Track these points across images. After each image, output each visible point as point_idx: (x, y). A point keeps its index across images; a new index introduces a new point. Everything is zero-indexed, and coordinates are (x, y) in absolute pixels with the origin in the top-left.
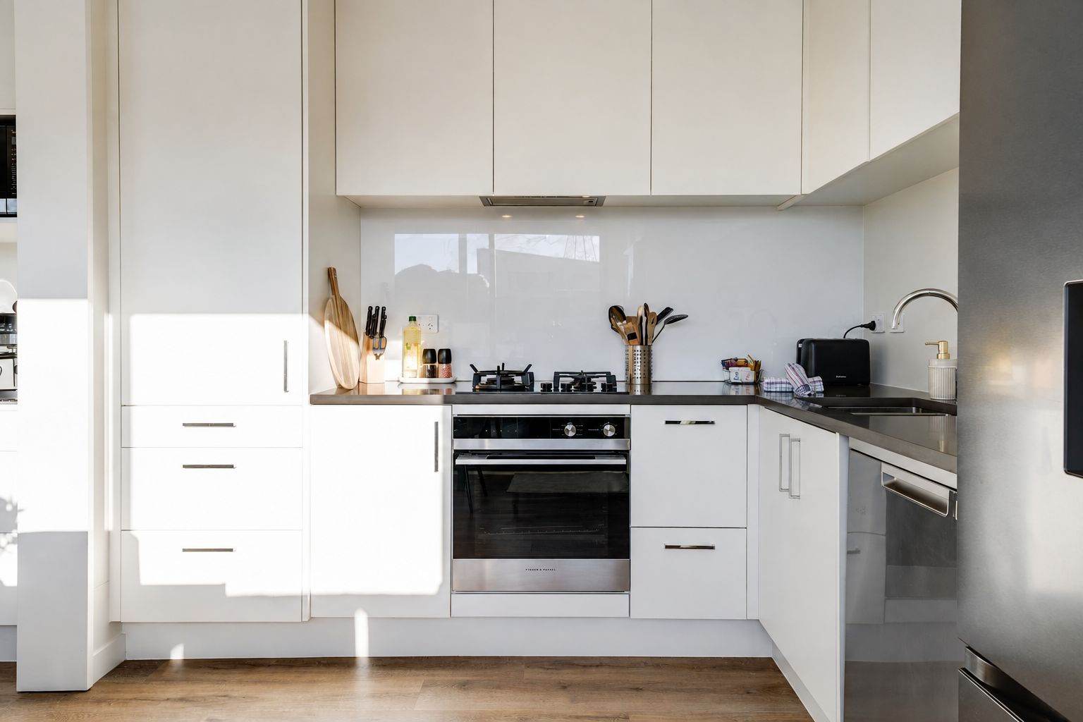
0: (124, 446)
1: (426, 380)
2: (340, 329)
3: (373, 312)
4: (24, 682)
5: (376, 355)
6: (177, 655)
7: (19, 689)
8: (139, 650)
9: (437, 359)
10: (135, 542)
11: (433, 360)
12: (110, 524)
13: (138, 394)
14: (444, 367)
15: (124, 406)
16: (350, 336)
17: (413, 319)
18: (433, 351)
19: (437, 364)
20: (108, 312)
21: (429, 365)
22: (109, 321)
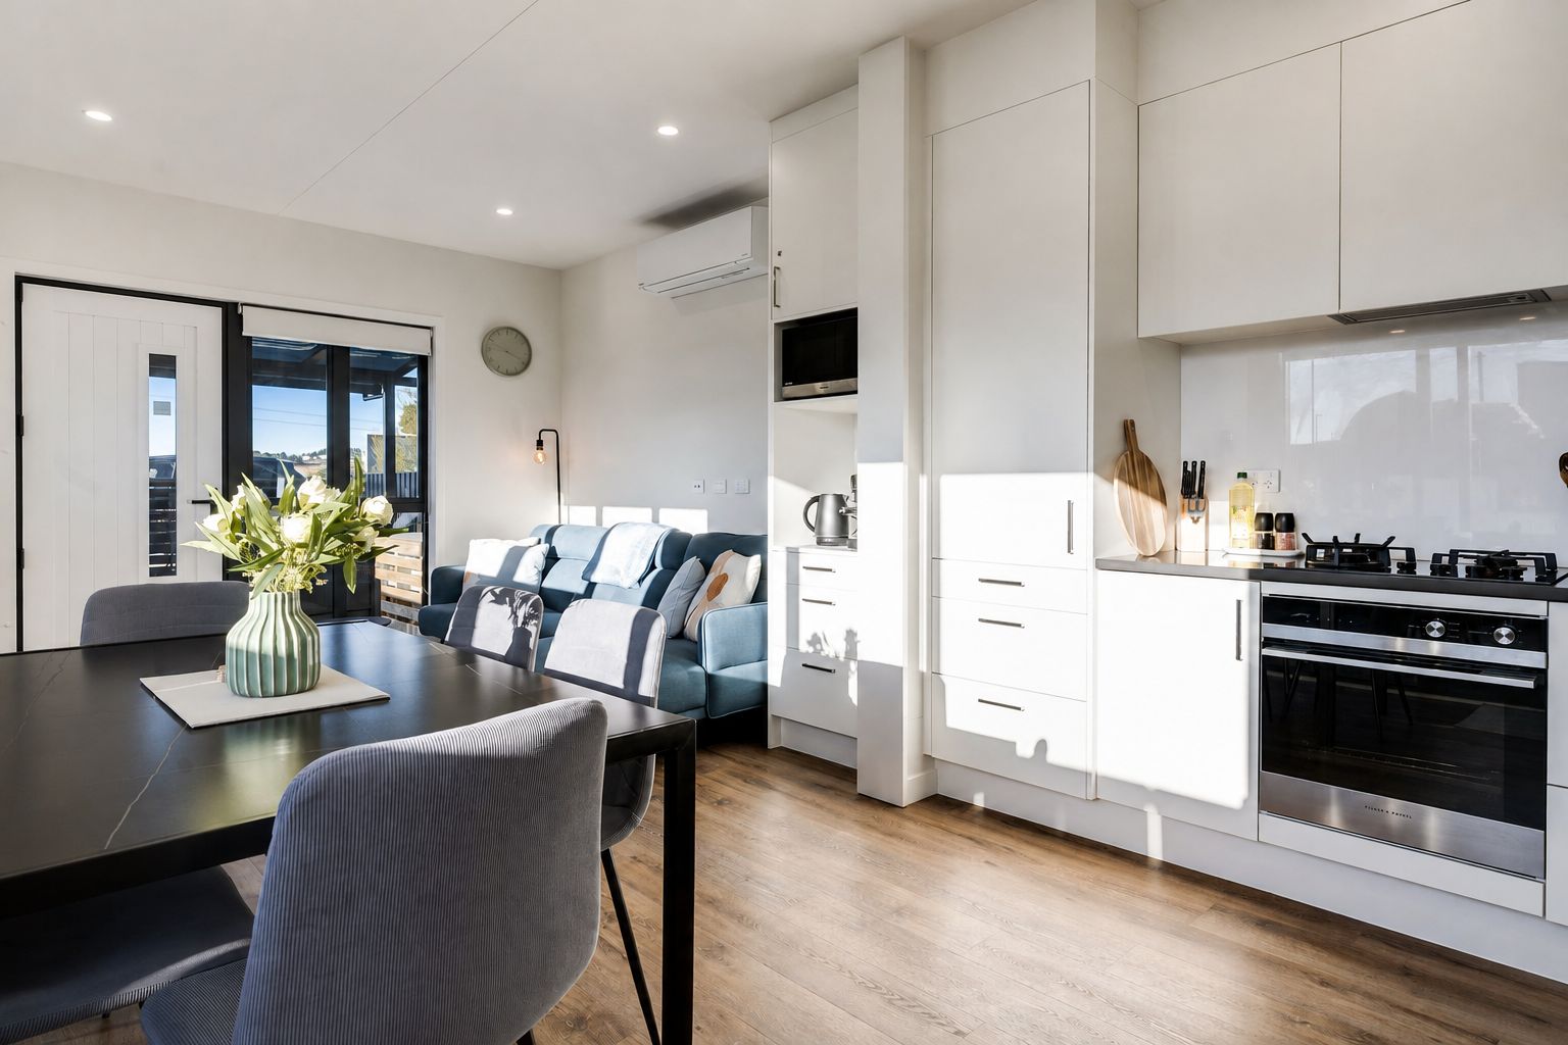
0: (935, 597)
1: (1258, 552)
2: (1137, 487)
3: (1190, 469)
4: (862, 787)
5: (1193, 518)
6: (979, 801)
7: (859, 791)
8: (948, 788)
9: (1275, 524)
10: (943, 686)
11: (1269, 527)
12: (923, 667)
13: (945, 551)
14: (1284, 537)
15: (935, 559)
16: (1154, 497)
17: (1243, 475)
18: (1269, 516)
19: (1274, 532)
20: (923, 473)
21: (1263, 533)
22: (923, 481)
